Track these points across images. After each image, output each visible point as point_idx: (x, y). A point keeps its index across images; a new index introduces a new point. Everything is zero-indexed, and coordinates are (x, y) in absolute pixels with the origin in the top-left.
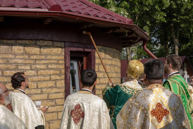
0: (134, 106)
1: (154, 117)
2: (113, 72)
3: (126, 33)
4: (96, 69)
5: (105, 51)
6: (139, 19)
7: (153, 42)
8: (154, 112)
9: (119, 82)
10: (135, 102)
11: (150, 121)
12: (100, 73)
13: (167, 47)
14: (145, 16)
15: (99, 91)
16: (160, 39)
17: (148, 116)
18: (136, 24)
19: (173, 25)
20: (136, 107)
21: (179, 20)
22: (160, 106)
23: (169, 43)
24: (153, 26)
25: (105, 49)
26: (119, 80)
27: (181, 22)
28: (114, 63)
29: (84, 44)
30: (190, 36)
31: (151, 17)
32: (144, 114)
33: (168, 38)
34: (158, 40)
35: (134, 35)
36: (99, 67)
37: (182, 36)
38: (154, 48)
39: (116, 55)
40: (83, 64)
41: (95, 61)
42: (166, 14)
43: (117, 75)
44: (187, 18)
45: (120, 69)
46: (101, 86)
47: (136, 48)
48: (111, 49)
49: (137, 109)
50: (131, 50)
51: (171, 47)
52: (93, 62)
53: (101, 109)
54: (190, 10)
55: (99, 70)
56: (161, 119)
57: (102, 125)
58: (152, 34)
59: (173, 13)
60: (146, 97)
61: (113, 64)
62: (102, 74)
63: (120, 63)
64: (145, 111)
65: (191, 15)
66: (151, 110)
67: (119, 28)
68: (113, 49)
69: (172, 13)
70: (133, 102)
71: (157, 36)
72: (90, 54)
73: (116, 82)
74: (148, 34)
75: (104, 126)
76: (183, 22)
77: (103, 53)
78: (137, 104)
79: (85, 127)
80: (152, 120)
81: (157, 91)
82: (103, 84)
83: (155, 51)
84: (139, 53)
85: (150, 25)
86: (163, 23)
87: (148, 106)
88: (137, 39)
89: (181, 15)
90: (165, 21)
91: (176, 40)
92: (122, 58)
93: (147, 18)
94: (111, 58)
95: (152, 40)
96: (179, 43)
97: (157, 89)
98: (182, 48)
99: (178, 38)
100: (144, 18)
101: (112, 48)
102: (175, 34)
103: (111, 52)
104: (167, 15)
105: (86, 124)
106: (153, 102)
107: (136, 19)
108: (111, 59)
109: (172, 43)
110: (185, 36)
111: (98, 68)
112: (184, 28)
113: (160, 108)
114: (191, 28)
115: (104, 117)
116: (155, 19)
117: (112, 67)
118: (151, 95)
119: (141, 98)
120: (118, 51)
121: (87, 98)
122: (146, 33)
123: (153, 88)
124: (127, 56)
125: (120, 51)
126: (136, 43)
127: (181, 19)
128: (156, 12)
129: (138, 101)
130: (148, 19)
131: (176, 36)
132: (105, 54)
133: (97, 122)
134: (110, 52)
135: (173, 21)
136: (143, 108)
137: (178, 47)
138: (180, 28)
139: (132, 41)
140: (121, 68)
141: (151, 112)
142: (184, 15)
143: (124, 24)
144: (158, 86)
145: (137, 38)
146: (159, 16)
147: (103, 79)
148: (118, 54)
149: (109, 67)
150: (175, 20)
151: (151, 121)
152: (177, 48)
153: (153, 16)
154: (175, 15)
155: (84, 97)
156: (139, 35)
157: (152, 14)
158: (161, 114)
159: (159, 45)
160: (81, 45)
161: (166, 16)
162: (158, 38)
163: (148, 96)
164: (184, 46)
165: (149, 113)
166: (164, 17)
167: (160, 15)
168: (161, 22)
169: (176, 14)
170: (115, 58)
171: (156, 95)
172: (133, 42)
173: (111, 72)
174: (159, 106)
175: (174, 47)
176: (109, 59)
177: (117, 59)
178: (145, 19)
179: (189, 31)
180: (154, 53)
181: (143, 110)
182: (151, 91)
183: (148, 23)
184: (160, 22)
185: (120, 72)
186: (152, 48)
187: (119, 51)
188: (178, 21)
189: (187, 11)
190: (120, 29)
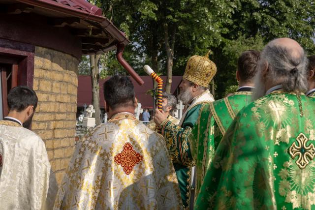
0: (87, 148)
1: (120, 166)
2: (64, 94)
3: (90, 30)
4: (34, 87)
5: (51, 57)
6: (115, 11)
7: (135, 49)
8: (119, 159)
9: (73, 111)
10: (90, 141)
11: (113, 172)
12: (41, 94)
13: (156, 60)
14: (124, 6)
15: (39, 124)
16: (146, 46)
17: (110, 165)
18: (110, 19)
19: (167, 25)
20: (90, 150)
21: (176, 18)
22: (130, 148)
23: (159, 54)
24: (137, 24)
25: (52, 53)
26: (73, 108)
27: (180, 22)
28: (66, 78)
29: (15, 41)
30: (191, 45)
31: (133, 9)
32: (103, 162)
33: (159, 46)
34: (143, 48)
35: (103, 35)
36: (39, 83)
37: (179, 45)
38: (136, 61)
39: (71, 65)
40: (11, 76)
41: (33, 73)
42: (157, 7)
43: (71, 100)
44: (188, 17)
45: (76, 89)
46: (42, 115)
47: (107, 58)
48: (63, 55)
49: (93, 152)
50: (99, 61)
51: (161, 61)
52: (29, 75)
53: (34, 152)
54: (194, 4)
55: (39, 88)
56: (130, 168)
57: (35, 179)
58: (134, 36)
59: (169, 6)
60: (107, 134)
61: (64, 81)
62: (45, 96)
63: (77, 79)
64: (105, 156)
65: (194, 13)
66: (114, 154)
67: (78, 20)
68: (66, 55)
69: (167, 6)
70: (86, 143)
71: (141, 40)
72: (25, 60)
73: (69, 110)
74: (127, 37)
75: (37, 180)
76: (182, 22)
77: (48, 61)
78: (93, 145)
79: (4, 182)
80: (115, 171)
81: (127, 125)
82: (46, 112)
83: (137, 65)
84: (111, 66)
85: (131, 22)
86: (152, 21)
87: (110, 148)
88: (108, 42)
89: (180, 11)
90: (156, 18)
91: (171, 50)
92: (83, 73)
93: (127, 10)
94: (61, 69)
95: (133, 46)
96: (174, 54)
97: (126, 121)
98: (179, 63)
99: (173, 47)
100: (122, 9)
101: (64, 52)
102: (170, 39)
103: (62, 60)
104: (159, 8)
105: (5, 177)
106: (118, 142)
107: (110, 9)
108: (62, 72)
109: (165, 54)
110: (184, 45)
111: (39, 86)
112: (183, 32)
113: (130, 151)
114: (194, 33)
115: (38, 165)
116: (140, 13)
117: (62, 85)
118: (116, 132)
119: (100, 135)
120: (74, 59)
121: (11, 132)
122: (123, 34)
123: (120, 120)
124: (92, 69)
125: (78, 59)
126: (105, 48)
127: (179, 17)
128: (141, 2)
129: (94, 141)
130: (129, 11)
131: (171, 44)
132: (52, 62)
133: (27, 174)
134: (60, 60)
135: (168, 20)
136: (102, 152)
137: (172, 60)
138: (178, 31)
139: (99, 44)
140: (79, 88)
141: (115, 158)
142: (184, 12)
143: (87, 15)
144: (129, 117)
145: (108, 39)
146: (146, 8)
147: (46, 104)
148: (73, 64)
149: (58, 85)
150: (170, 17)
151: (115, 173)
152: (171, 62)
153: (136, 8)
154: (171, 9)
155: (6, 131)
156: (110, 35)
157: (135, 4)
158: (131, 161)
159: (144, 55)
160: (8, 44)
161: (157, 9)
162: (143, 43)
163: (112, 132)
164: (181, 59)
165: (112, 160)
166: (154, 11)
167: (149, 7)
168: (149, 19)
169: (173, 8)
170: (70, 70)
171: (124, 131)
172: (101, 46)
173: (60, 93)
174: (128, 148)
175: (167, 60)
176: (59, 72)
177: (72, 72)
178: (124, 10)
179: (191, 37)
180: (136, 67)
181: (101, 155)
182: (117, 125)
183: (128, 18)
184: (147, 18)
185: (76, 95)
186: (133, 60)
187: (76, 60)
188: (175, 20)
189: (190, 5)
190: (79, 22)
